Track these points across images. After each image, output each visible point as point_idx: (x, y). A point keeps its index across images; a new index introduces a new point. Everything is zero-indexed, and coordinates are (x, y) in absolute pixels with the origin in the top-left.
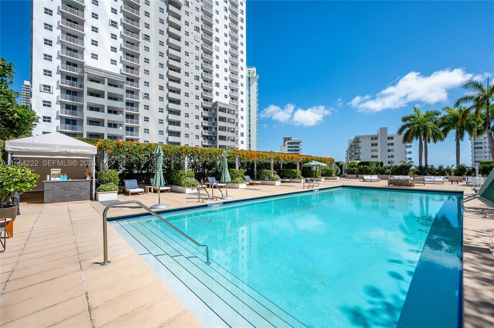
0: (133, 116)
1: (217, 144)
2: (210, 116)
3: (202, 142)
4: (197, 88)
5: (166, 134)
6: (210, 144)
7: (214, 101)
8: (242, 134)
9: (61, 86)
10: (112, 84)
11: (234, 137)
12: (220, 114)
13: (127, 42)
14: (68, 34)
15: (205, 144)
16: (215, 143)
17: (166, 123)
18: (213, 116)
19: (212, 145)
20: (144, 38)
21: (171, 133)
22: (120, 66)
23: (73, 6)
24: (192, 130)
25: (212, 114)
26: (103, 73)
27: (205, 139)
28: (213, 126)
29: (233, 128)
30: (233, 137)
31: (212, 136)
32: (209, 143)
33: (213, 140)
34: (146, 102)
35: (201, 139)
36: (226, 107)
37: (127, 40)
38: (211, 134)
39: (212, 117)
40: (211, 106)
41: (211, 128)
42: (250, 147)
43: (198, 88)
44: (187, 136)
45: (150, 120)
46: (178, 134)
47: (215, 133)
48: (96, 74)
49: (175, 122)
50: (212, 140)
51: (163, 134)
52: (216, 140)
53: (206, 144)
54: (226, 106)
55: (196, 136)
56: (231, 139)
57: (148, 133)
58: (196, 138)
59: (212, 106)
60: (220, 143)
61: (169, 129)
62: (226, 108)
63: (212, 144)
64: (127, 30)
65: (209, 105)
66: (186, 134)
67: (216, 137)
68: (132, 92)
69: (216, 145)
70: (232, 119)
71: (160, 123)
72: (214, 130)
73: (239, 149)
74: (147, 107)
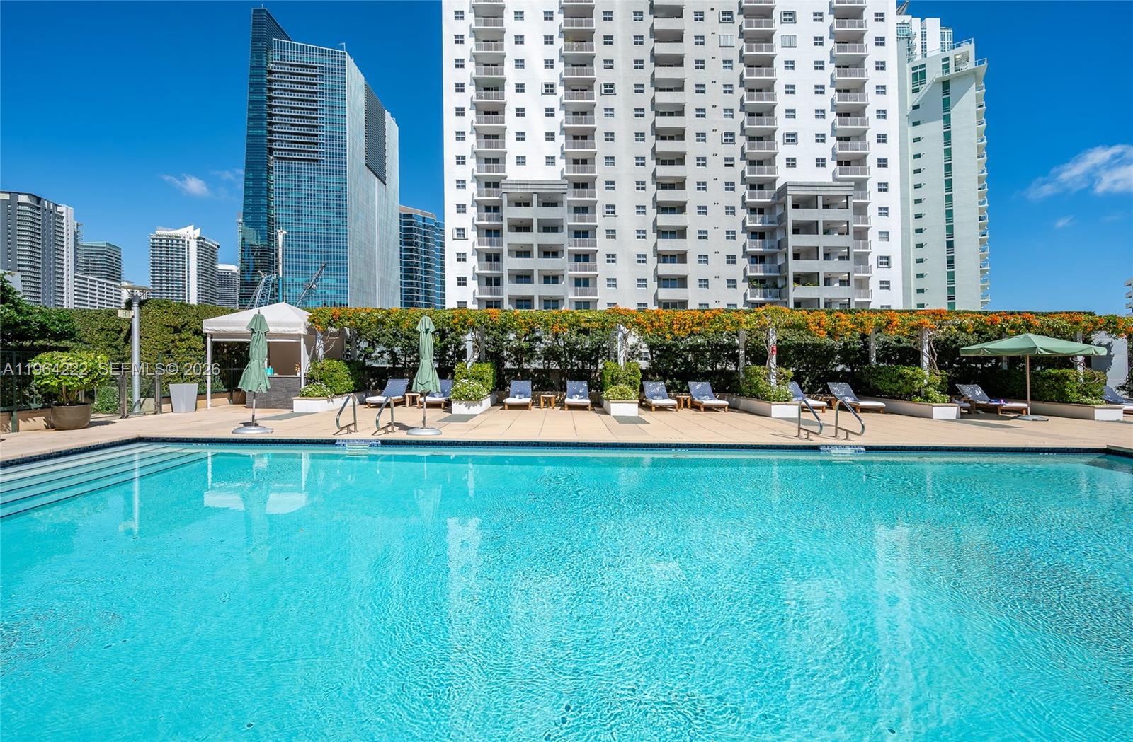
0: (588, 255)
1: (787, 296)
2: (771, 225)
3: (745, 295)
4: (729, 163)
5: (653, 286)
6: (769, 299)
7: (778, 185)
8: (884, 261)
9: (477, 226)
10: (550, 201)
11: (849, 274)
12: (794, 215)
13: (575, 114)
14: (487, 137)
15: (754, 299)
16: (783, 294)
17: (652, 261)
18: (777, 225)
19: (775, 300)
20: (603, 92)
21: (664, 281)
22: (561, 164)
23: (491, 87)
24: (718, 267)
25: (775, 220)
26: (529, 186)
27: (754, 287)
28: (778, 250)
29: (844, 248)
30: (845, 273)
31: (776, 277)
32: (765, 296)
33: (780, 286)
34: (610, 223)
35: (743, 287)
36: (816, 193)
37: (574, 110)
38: (770, 272)
39: (775, 228)
40: (770, 200)
41: (773, 256)
42: (951, 297)
43: (732, 163)
44: (704, 283)
45: (618, 258)
46: (681, 282)
47: (783, 269)
48: (519, 191)
49: (675, 256)
50: (777, 287)
51: (646, 286)
52: (786, 286)
53: (758, 298)
54: (818, 188)
55: (729, 281)
56: (841, 278)
57: (615, 286)
58: (729, 287)
59: (773, 198)
60: (796, 292)
61: (660, 273)
62: (817, 196)
63: (777, 297)
64: (573, 90)
65: (764, 198)
66: (700, 281)
67: (786, 278)
68: (585, 209)
69: (786, 300)
70: (842, 222)
71: (639, 261)
72: (780, 261)
73: (871, 307)
74: (611, 234)
